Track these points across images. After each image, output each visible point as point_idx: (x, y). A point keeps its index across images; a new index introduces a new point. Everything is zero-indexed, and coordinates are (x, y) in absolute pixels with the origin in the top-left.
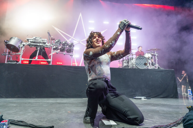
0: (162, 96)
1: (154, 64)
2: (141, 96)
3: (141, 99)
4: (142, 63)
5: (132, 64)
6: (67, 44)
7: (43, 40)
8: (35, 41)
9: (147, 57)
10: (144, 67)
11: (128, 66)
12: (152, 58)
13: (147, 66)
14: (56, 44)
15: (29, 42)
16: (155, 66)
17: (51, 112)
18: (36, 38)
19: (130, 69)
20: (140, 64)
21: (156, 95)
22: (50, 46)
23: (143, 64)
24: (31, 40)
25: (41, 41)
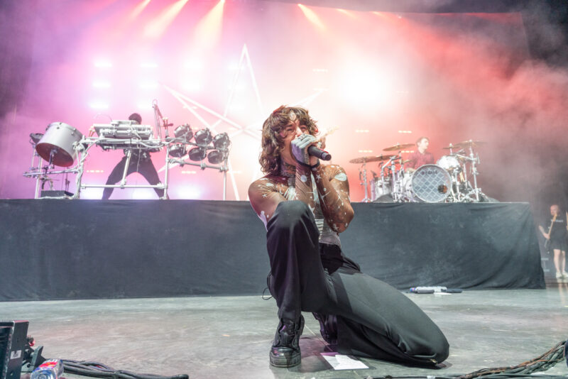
0: (495, 284)
1: (468, 187)
2: (432, 286)
3: (432, 292)
4: (432, 187)
5: (401, 189)
6: (210, 137)
7: (139, 130)
8: (119, 132)
9: (447, 167)
10: (437, 198)
11: (390, 196)
12: (460, 169)
13: (448, 193)
14: (179, 138)
15: (102, 134)
16: (470, 193)
17: (175, 337)
18: (120, 123)
19: (397, 204)
20: (424, 188)
21: (476, 281)
22: (160, 144)
23: (435, 190)
24: (107, 131)
25: (135, 132)
